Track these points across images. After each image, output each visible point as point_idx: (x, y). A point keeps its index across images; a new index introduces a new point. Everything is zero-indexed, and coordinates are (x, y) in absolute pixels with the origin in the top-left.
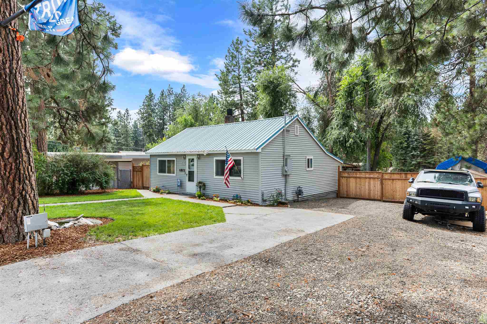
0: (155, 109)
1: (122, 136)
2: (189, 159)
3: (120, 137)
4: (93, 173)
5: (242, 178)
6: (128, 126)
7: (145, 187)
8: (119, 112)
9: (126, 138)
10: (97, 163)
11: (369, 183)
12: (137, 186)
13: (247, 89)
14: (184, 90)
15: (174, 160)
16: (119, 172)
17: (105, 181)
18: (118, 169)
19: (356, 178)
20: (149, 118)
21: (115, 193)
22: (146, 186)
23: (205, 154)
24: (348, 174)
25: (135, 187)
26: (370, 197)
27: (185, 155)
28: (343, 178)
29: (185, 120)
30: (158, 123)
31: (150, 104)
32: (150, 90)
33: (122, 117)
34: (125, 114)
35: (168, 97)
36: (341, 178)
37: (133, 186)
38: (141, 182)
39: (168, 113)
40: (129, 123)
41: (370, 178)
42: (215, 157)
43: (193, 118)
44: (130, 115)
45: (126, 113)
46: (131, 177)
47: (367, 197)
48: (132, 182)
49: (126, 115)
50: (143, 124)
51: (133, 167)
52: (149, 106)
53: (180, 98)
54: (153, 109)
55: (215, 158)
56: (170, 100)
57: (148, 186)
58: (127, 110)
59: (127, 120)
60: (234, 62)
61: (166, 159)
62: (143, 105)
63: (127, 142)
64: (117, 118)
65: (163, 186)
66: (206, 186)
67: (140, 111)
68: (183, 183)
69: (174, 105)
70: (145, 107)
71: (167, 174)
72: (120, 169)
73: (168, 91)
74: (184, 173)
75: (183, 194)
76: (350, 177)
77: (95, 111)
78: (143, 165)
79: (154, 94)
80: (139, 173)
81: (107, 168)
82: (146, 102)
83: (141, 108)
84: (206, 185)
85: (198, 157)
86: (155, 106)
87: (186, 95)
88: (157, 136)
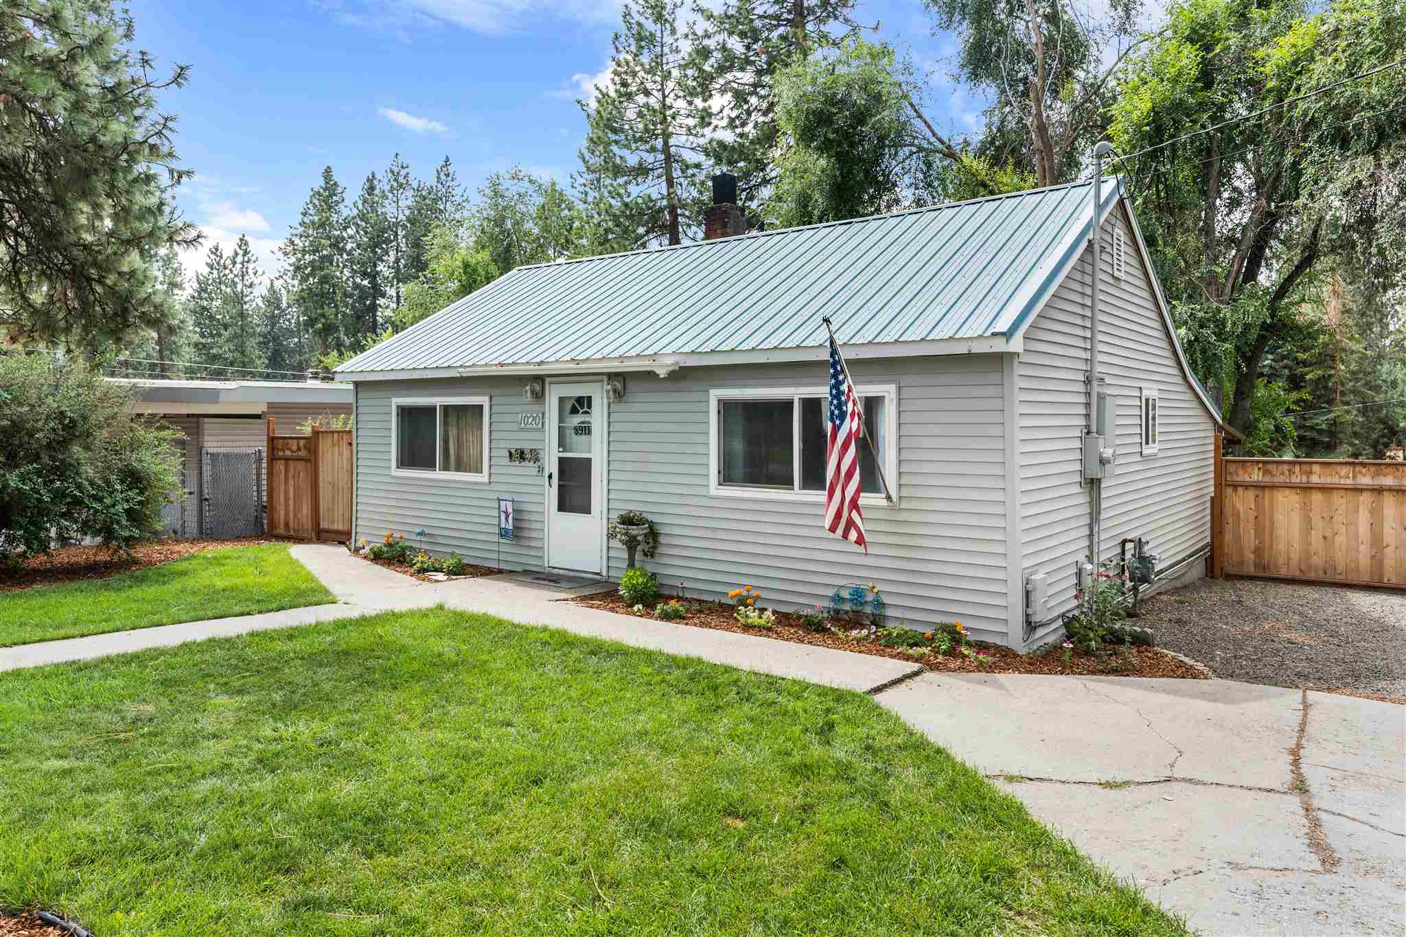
0: (343, 239)
1: (226, 334)
2: (562, 400)
3: (220, 335)
4: (64, 470)
5: (889, 498)
6: (246, 299)
7: (328, 531)
8: (215, 250)
9: (239, 339)
10: (85, 418)
11: (1376, 513)
12: (287, 525)
13: (691, 157)
14: (448, 175)
15: (481, 407)
16: (206, 460)
17: (129, 512)
18: (201, 448)
19: (1307, 489)
20: (322, 269)
21: (184, 566)
22: (331, 527)
23: (662, 373)
24: (1266, 472)
25: (281, 530)
26: (1381, 576)
27: (540, 379)
28: (1240, 490)
29: (466, 265)
30: (357, 286)
31: (328, 219)
32: (327, 174)
33: (225, 268)
34: (236, 254)
35: (390, 195)
36: (1229, 491)
37: (272, 524)
38: (306, 510)
39: (391, 253)
40: (251, 286)
41: (1379, 491)
42: (718, 387)
43: (495, 261)
44: (254, 258)
45: (241, 252)
46: (259, 486)
47: (1366, 578)
48: (267, 509)
49: (239, 259)
50: (303, 290)
51: (272, 440)
52: (322, 225)
53: (435, 201)
54: (337, 238)
55: (717, 394)
56: (397, 209)
57: (339, 526)
58: (243, 242)
59: (243, 276)
60: (645, 59)
61: (438, 401)
62: (302, 224)
63: (243, 353)
64: (209, 270)
65: (420, 534)
66: (662, 540)
67: (292, 243)
68: (526, 517)
69: (412, 224)
70: (310, 232)
71: (438, 475)
72: (211, 451)
73: (390, 175)
74: (534, 471)
75: (526, 572)
76: (1273, 487)
77: (86, 174)
78: (316, 433)
79: (341, 184)
80: (300, 466)
81: (135, 445)
82: (311, 212)
83: (295, 232)
84: (663, 530)
85: (615, 391)
86: (345, 228)
87: (453, 193)
88: (352, 331)
